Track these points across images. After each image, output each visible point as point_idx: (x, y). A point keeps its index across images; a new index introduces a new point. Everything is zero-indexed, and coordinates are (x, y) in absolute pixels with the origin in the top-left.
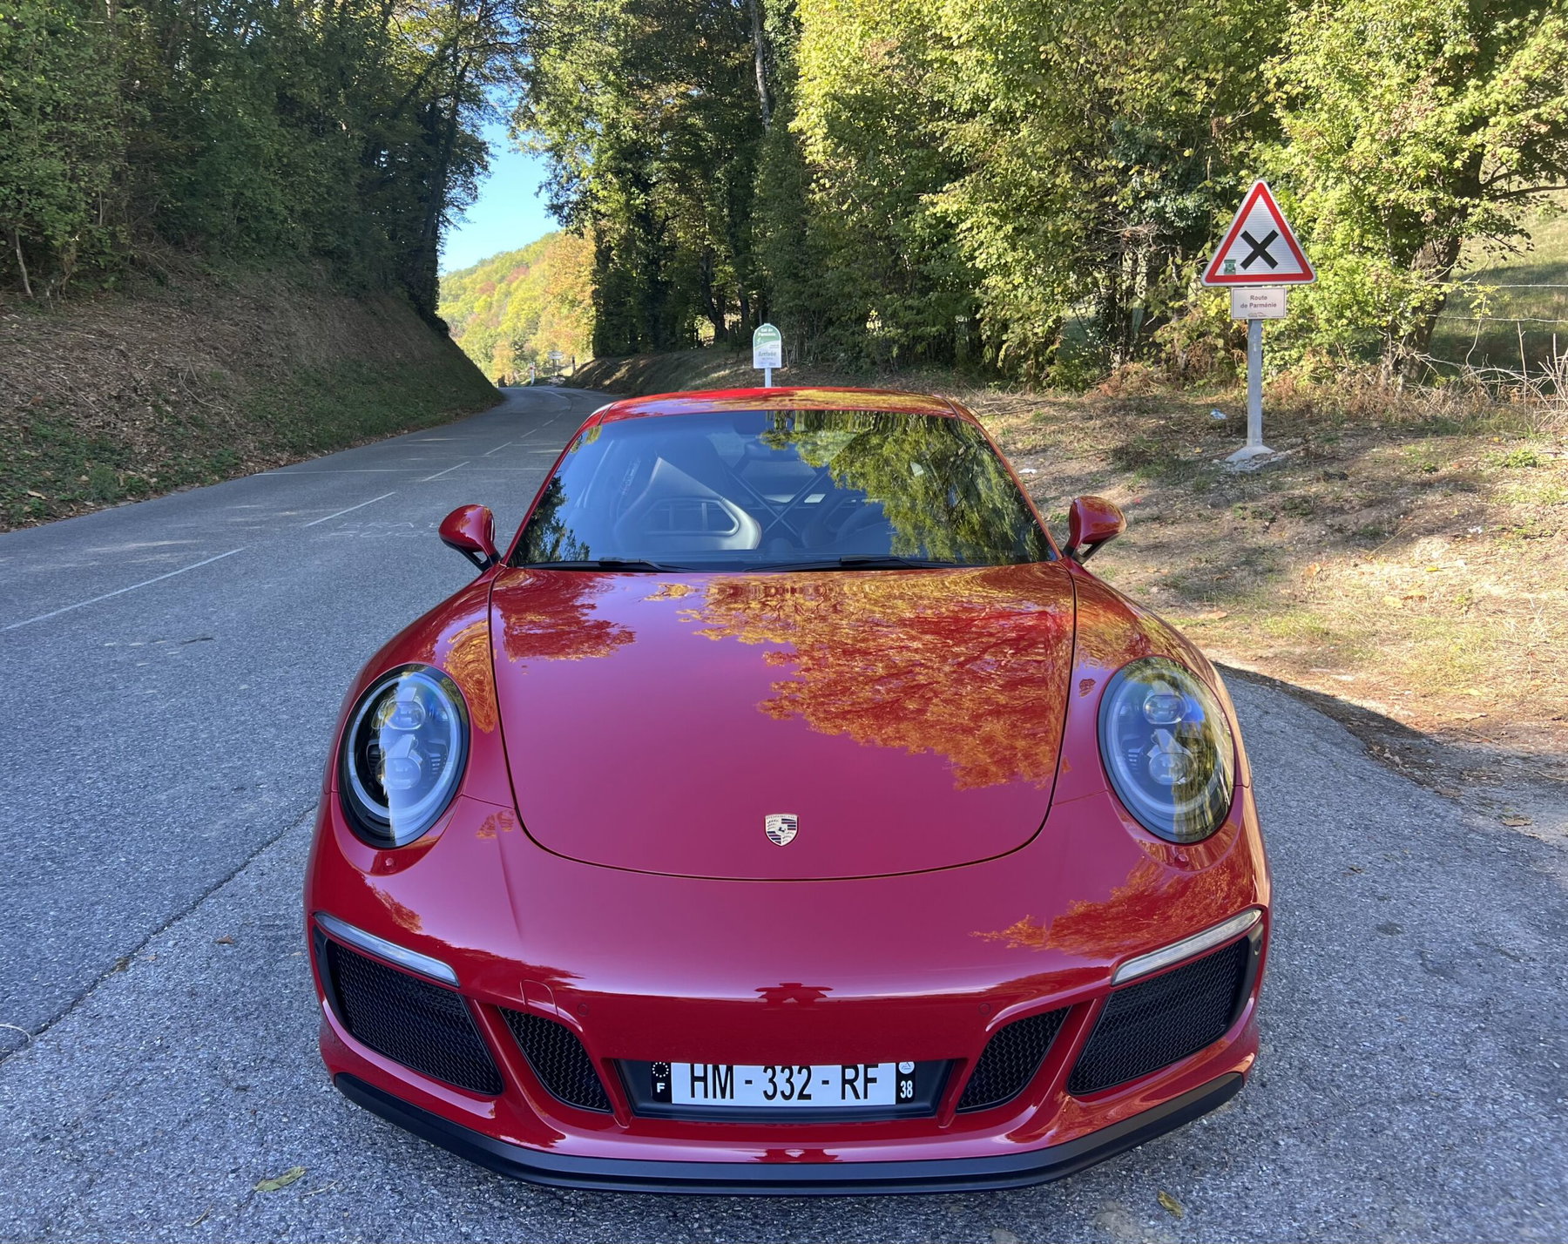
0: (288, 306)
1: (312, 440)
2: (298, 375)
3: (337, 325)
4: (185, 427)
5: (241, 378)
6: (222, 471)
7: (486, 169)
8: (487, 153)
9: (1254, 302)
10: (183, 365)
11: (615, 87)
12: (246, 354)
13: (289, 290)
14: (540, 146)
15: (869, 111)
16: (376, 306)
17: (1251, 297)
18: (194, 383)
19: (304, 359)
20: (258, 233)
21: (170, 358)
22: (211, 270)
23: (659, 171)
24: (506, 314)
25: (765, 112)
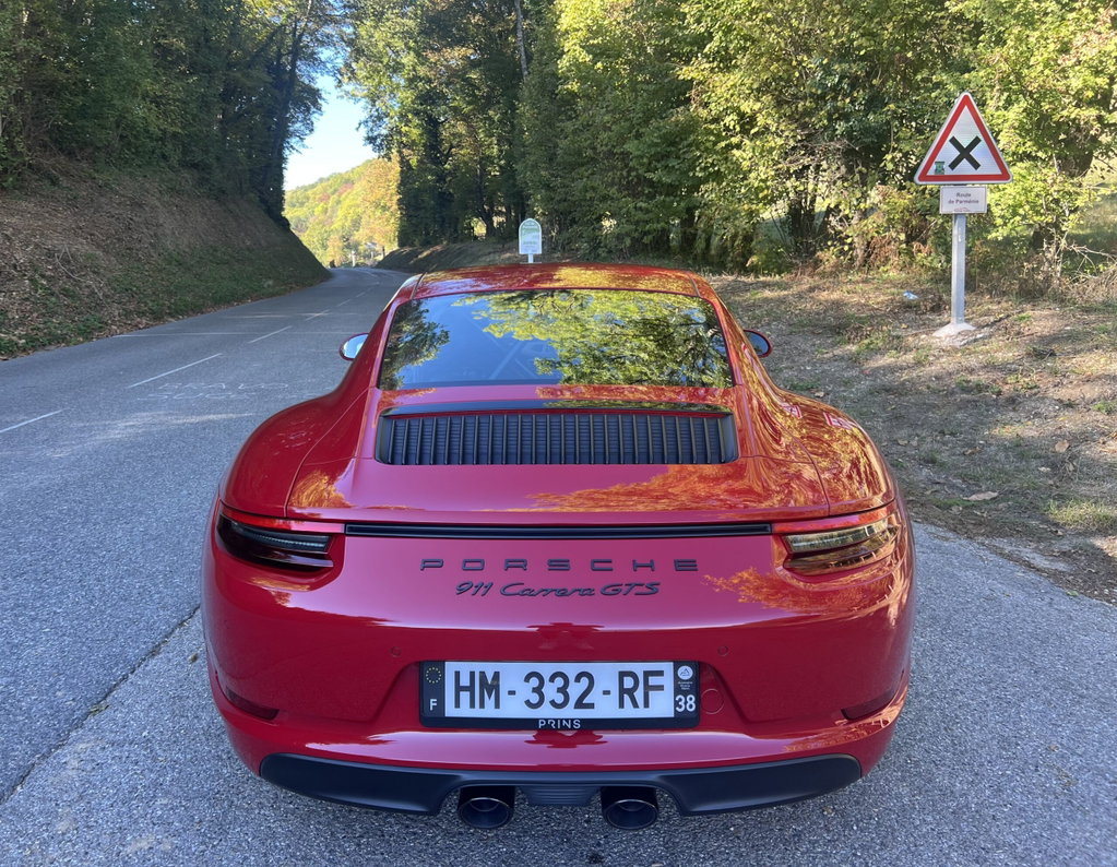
0: (158, 204)
1: (169, 308)
2: (162, 257)
3: (199, 219)
4: (57, 297)
5: (112, 258)
6: (87, 333)
7: (320, 110)
8: (320, 98)
9: (959, 198)
10: (60, 247)
11: (415, 51)
12: (119, 239)
13: (160, 192)
14: (359, 94)
15: (608, 57)
16: (232, 206)
17: (958, 194)
18: (69, 262)
19: (169, 244)
20: (136, 148)
21: (50, 242)
22: (96, 175)
23: (445, 113)
24: (337, 216)
25: (524, 66)
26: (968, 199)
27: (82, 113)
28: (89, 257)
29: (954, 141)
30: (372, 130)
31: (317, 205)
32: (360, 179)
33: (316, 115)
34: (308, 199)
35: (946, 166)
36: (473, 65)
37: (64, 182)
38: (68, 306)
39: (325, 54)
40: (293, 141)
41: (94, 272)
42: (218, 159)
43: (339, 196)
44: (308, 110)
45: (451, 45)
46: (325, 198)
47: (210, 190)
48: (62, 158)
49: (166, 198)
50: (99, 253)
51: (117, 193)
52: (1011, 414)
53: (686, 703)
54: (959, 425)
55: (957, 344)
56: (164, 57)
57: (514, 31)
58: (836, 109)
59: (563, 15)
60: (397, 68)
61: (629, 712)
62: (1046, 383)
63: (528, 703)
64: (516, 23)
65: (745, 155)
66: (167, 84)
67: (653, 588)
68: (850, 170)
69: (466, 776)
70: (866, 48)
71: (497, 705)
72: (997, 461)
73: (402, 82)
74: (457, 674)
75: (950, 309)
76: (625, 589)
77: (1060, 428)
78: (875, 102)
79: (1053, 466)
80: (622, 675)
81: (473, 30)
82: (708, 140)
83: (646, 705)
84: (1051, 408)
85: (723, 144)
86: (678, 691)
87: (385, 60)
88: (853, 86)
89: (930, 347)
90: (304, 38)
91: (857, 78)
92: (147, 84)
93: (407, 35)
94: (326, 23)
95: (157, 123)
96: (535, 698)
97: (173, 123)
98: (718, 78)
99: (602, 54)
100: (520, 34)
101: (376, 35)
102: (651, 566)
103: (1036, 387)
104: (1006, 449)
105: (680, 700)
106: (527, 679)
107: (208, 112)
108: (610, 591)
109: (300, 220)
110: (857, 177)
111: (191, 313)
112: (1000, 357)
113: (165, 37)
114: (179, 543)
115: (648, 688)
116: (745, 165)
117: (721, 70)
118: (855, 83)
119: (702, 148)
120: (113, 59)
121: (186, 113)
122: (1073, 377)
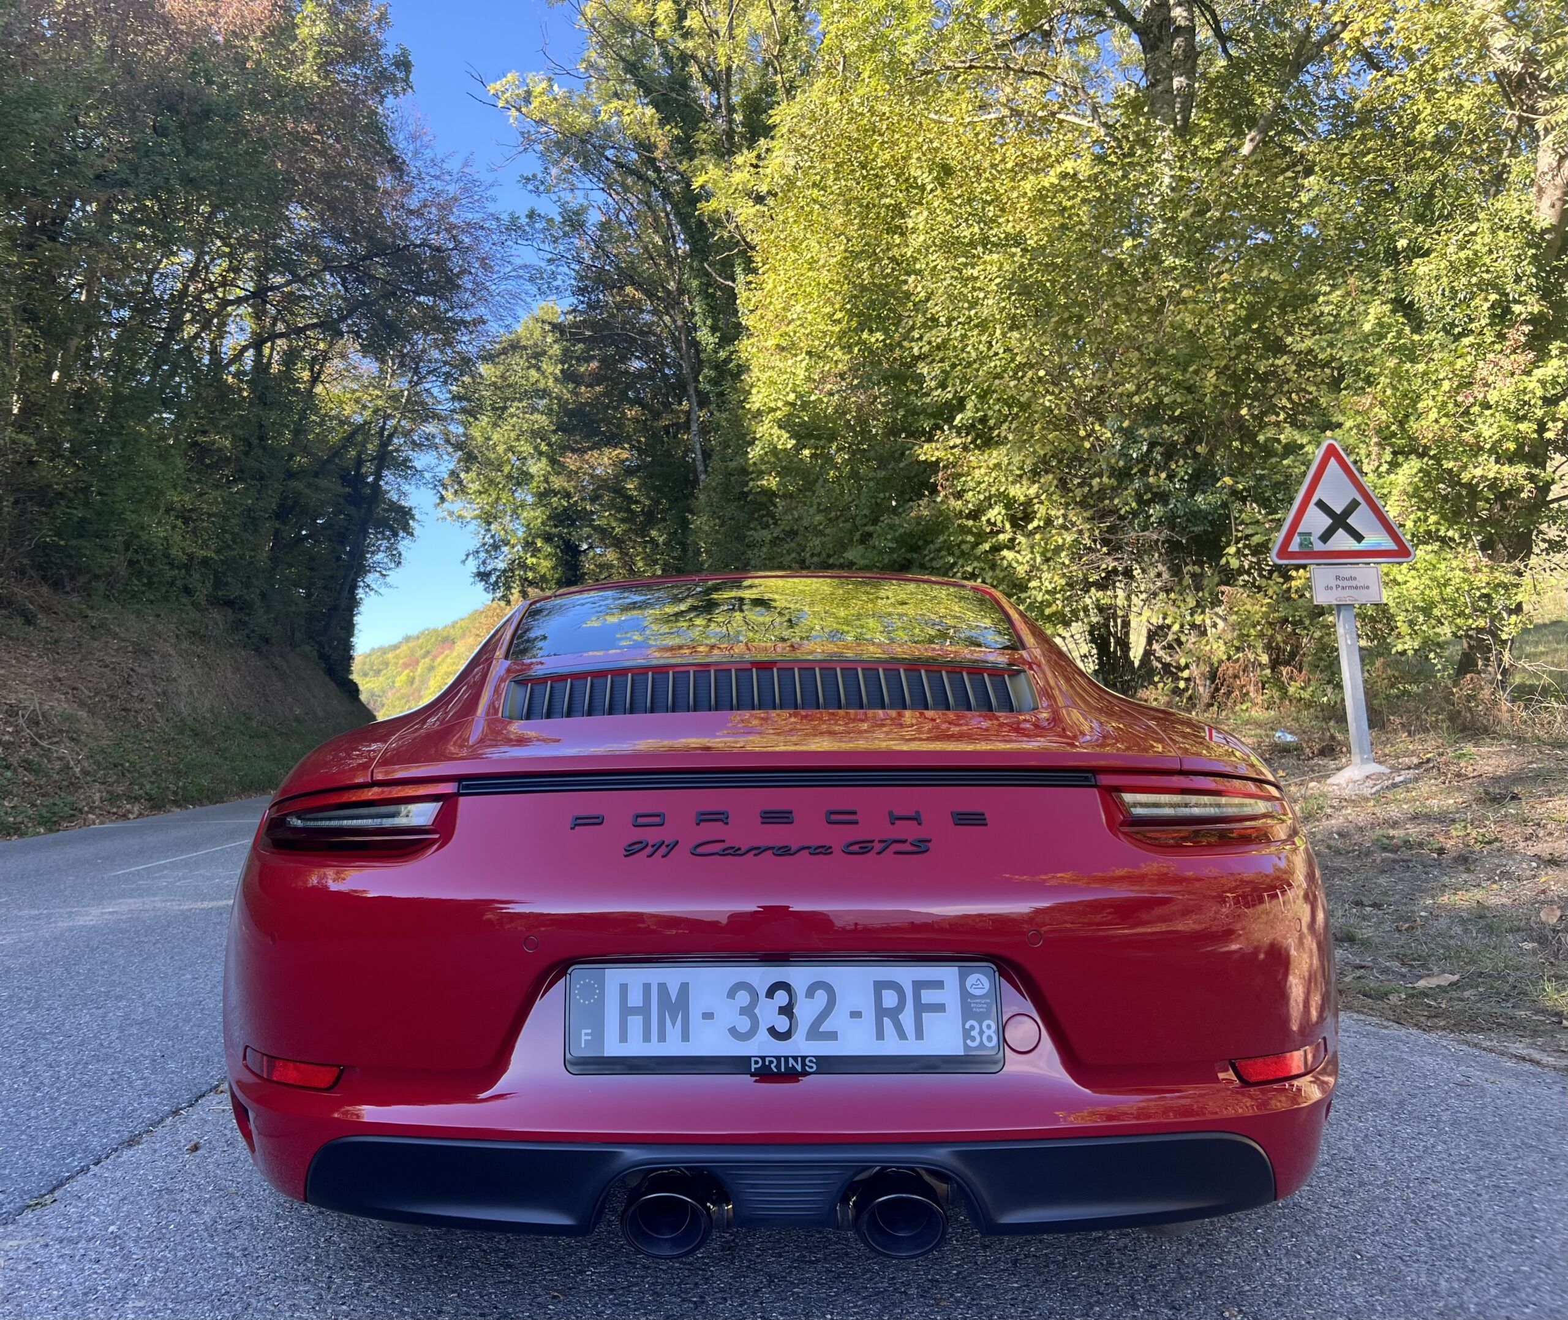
0: (172, 652)
1: (175, 793)
2: (171, 723)
3: (229, 675)
4: (15, 771)
5: (100, 722)
6: (52, 822)
7: (412, 535)
8: (413, 517)
9: (1341, 583)
10: (27, 703)
11: (548, 457)
12: (112, 697)
13: (177, 636)
14: (468, 515)
15: (819, 438)
16: (278, 661)
17: (1338, 578)
18: (37, 723)
19: (183, 707)
20: (149, 578)
21: (14, 696)
22: (90, 613)
23: (589, 536)
24: (428, 688)
25: (701, 468)
26: (1354, 583)
27: (80, 529)
28: (66, 718)
29: (1321, 504)
30: (484, 563)
31: (399, 674)
32: (463, 636)
33: (406, 542)
34: (387, 664)
35: (1314, 539)
36: (630, 472)
37: (42, 620)
38: (28, 784)
39: (421, 460)
40: (370, 578)
41: (72, 739)
42: (263, 596)
43: (433, 660)
44: (395, 535)
45: (595, 446)
46: (412, 663)
47: (249, 637)
48: (45, 590)
49: (185, 645)
50: (83, 714)
51: (115, 636)
52: (1465, 876)
53: (981, 1033)
54: (1385, 894)
55: (1367, 792)
56: (201, 460)
57: (687, 426)
58: (1148, 487)
59: (754, 391)
60: (523, 478)
61: (892, 1046)
62: (1512, 835)
63: (733, 1031)
64: (688, 413)
65: (1020, 558)
66: (201, 495)
67: (921, 847)
68: (1176, 571)
69: (632, 1154)
70: (1181, 405)
71: (685, 1037)
72: (1451, 937)
73: (530, 499)
74: (624, 988)
75: (1349, 752)
76: (878, 847)
77: (1544, 892)
78: (1202, 479)
79: (1542, 940)
80: (880, 986)
81: (630, 427)
82: (963, 542)
83: (919, 1035)
84: (1524, 866)
85: (987, 546)
86: (967, 1012)
87: (507, 469)
88: (1168, 456)
89: (1324, 795)
90: (395, 441)
91: (1174, 444)
92: (174, 497)
93: (537, 434)
94: (425, 420)
95: (181, 545)
96: (744, 1024)
97: (205, 545)
98: (973, 458)
99: (810, 436)
100: (694, 427)
101: (495, 437)
102: (915, 819)
103: (1496, 840)
104: (1463, 921)
105: (972, 1028)
106: (732, 994)
107: (256, 531)
108: (855, 848)
109: (373, 695)
110: (1188, 580)
111: (205, 801)
112: (1435, 804)
113: (204, 433)
114: (176, 1027)
115: (921, 1008)
116: (1021, 571)
117: (977, 447)
118: (1171, 452)
119: (957, 552)
120: (130, 460)
121: (224, 531)
122: (1551, 826)
